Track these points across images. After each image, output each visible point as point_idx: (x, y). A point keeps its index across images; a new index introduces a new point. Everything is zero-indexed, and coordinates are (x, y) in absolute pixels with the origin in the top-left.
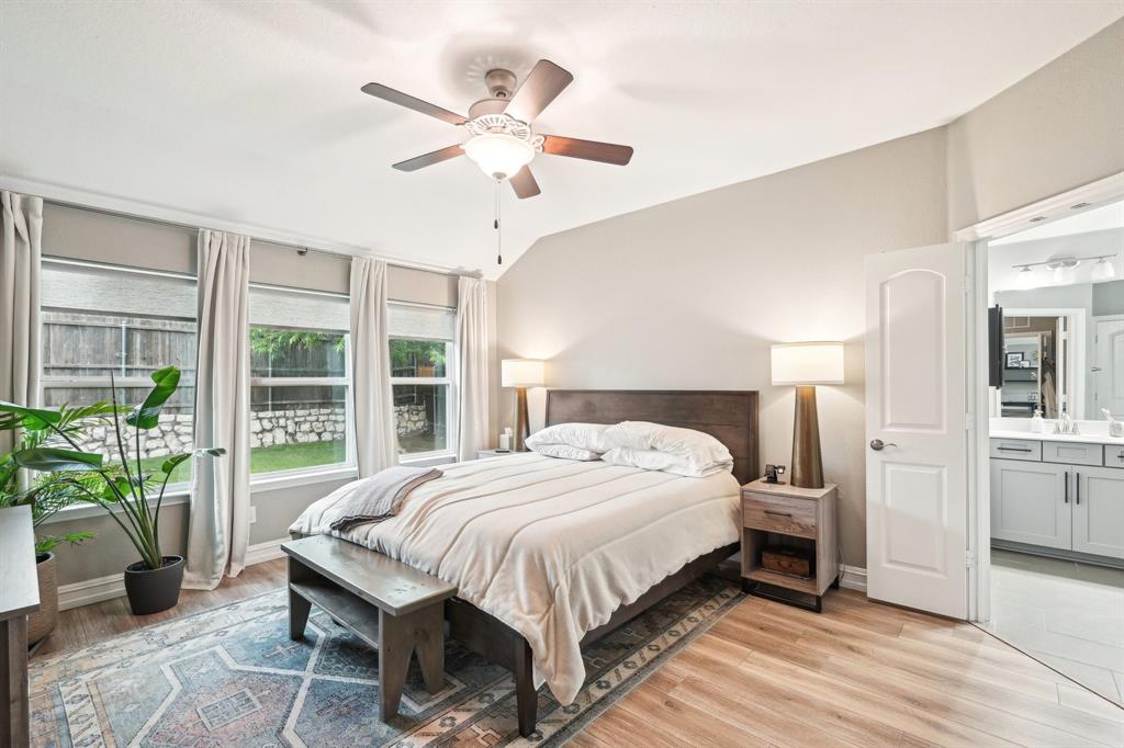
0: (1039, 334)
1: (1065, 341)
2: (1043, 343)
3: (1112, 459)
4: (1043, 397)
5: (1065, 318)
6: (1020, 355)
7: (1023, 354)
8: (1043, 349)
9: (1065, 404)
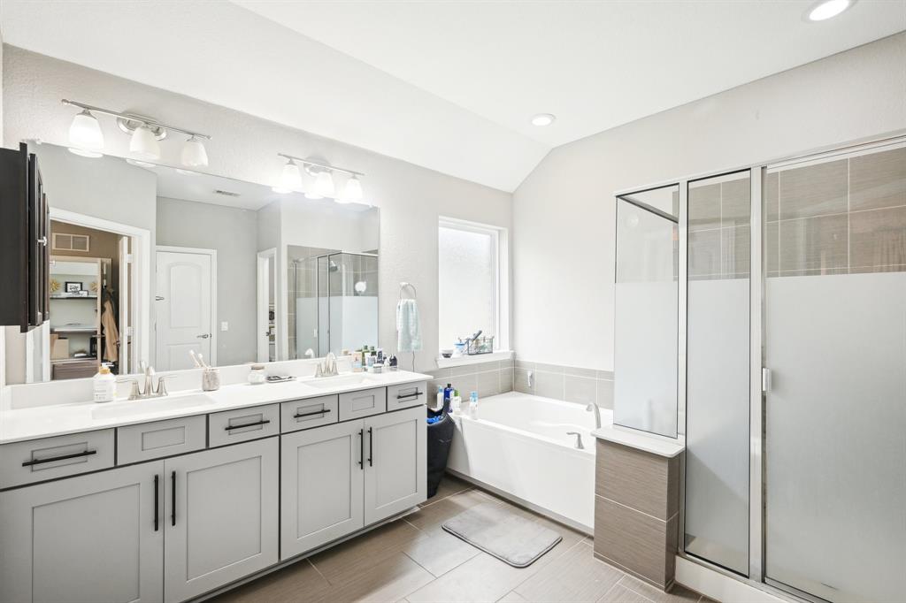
0: (99, 260)
1: (129, 265)
2: (102, 270)
3: (219, 436)
4: (102, 328)
5: (130, 238)
6: (79, 285)
7: (81, 284)
8: (103, 277)
9: (129, 337)
